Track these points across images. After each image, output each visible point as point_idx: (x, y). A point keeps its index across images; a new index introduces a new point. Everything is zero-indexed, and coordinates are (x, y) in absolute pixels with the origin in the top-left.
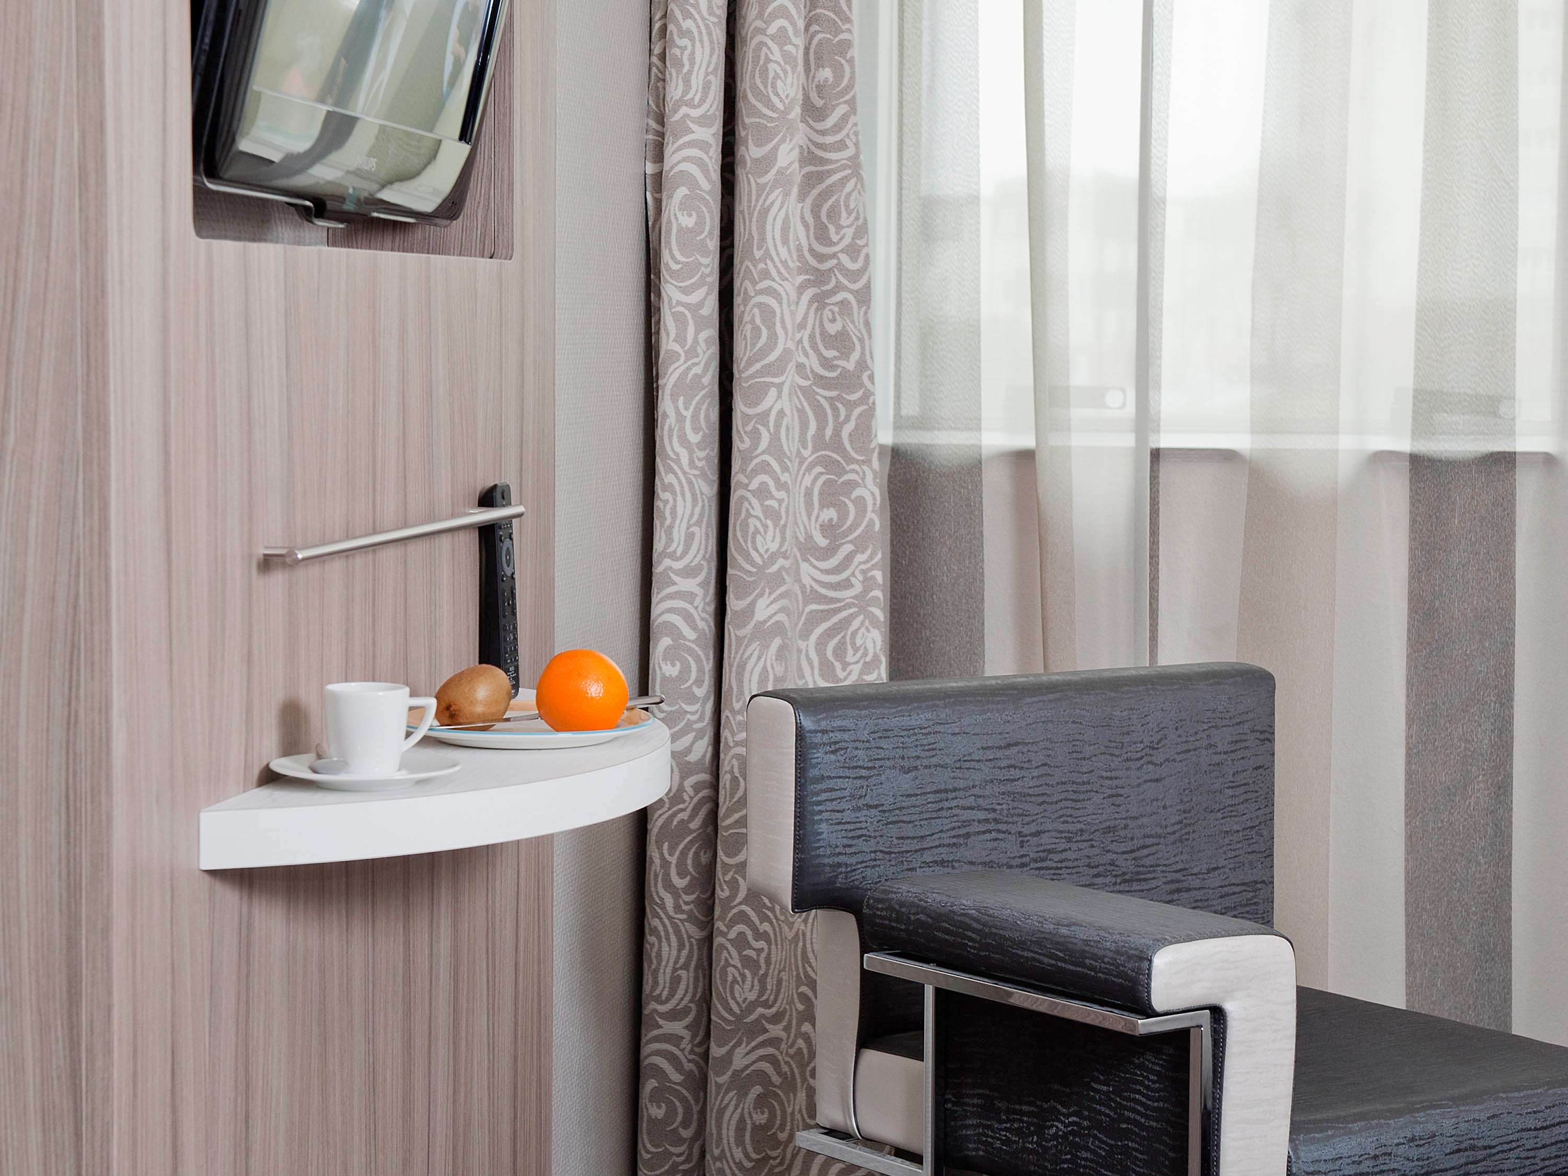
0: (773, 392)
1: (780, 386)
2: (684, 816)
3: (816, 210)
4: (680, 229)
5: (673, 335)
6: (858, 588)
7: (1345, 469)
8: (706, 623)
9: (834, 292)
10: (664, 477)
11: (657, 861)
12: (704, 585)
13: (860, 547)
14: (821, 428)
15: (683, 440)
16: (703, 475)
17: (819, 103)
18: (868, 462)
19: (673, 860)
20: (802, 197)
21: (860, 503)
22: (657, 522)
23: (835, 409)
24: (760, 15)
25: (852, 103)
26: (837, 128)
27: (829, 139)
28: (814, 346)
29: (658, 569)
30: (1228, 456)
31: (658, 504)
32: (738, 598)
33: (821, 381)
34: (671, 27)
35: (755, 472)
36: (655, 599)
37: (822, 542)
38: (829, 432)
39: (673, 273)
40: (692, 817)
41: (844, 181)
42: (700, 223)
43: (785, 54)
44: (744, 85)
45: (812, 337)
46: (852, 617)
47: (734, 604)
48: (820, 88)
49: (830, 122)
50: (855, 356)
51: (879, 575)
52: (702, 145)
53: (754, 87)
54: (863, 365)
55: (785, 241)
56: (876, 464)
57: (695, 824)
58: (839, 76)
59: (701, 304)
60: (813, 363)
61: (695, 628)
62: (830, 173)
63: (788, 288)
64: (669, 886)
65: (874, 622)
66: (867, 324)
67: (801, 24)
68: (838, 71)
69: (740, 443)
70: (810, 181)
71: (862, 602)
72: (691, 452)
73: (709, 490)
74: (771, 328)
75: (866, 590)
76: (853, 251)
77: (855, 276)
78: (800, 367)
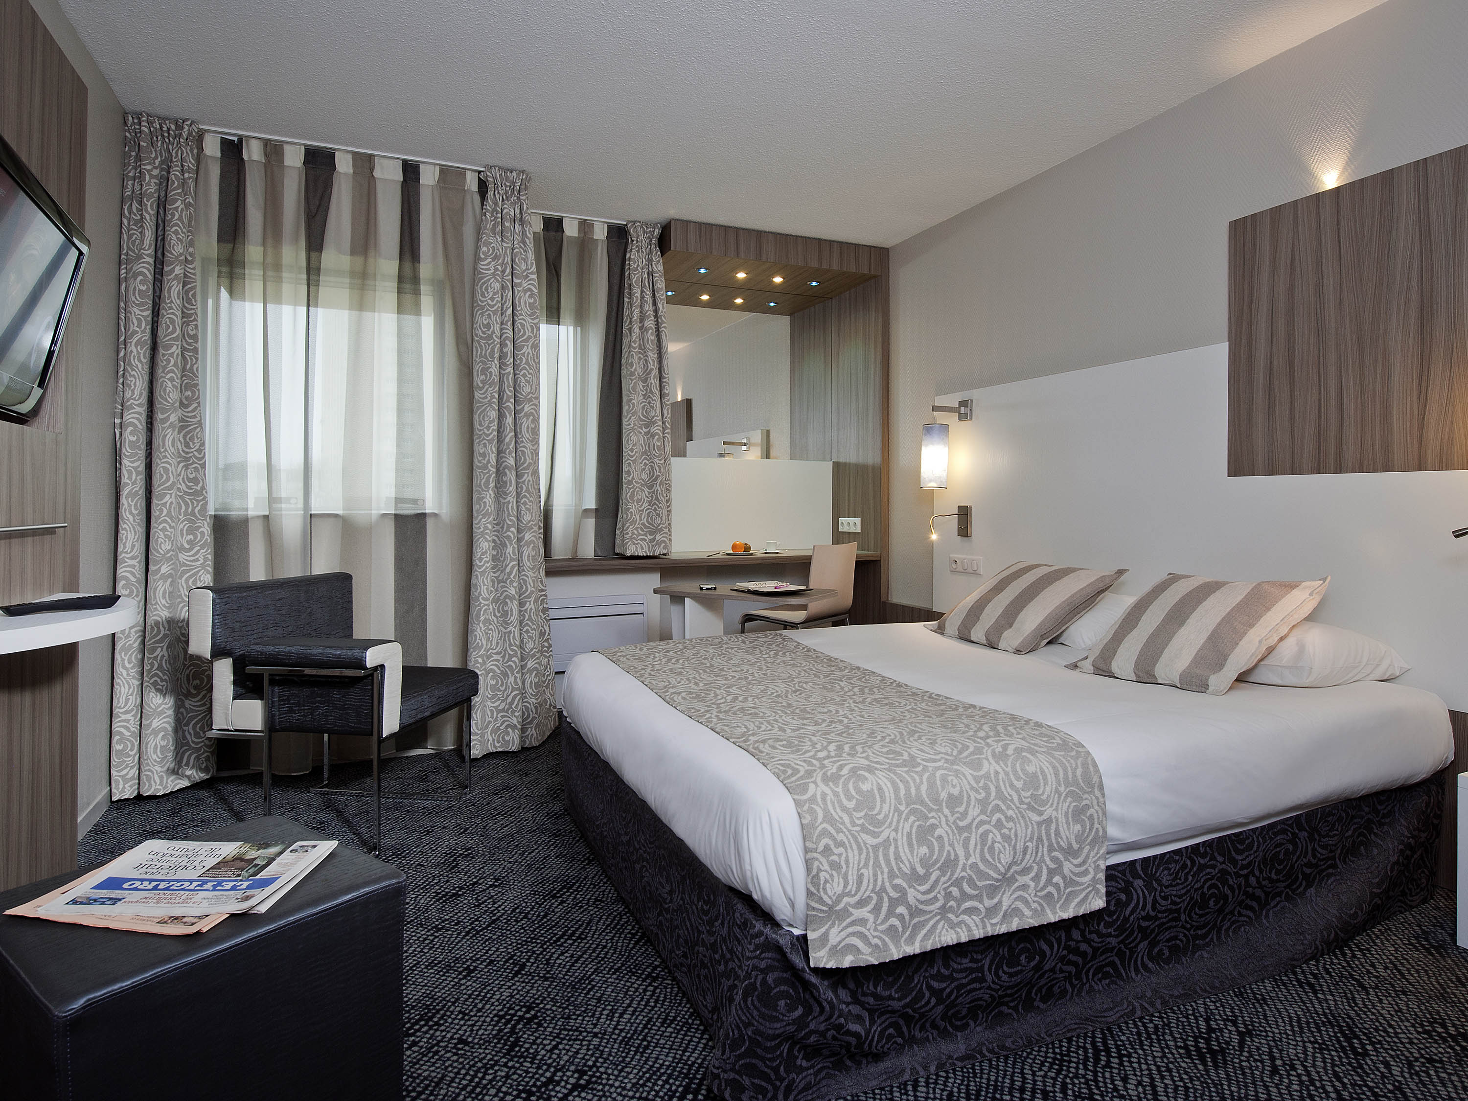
0: (168, 496)
1: (171, 494)
2: (131, 642)
3: (185, 437)
4: (130, 441)
5: (126, 476)
6: (202, 561)
7: (374, 518)
8: (140, 575)
9: (192, 464)
10: (122, 525)
11: (119, 659)
12: (139, 562)
13: (202, 547)
14: (187, 509)
15: (131, 513)
16: (139, 524)
17: (186, 403)
18: (205, 520)
19: (126, 658)
20: (179, 433)
21: (202, 533)
22: (119, 541)
23: (193, 503)
24: (163, 372)
25: (199, 403)
26: (193, 411)
27: (190, 414)
28: (184, 482)
29: (120, 557)
30: (336, 516)
31: (120, 535)
32: (154, 566)
33: (186, 493)
34: (127, 374)
35: (161, 523)
36: (118, 568)
37: (187, 546)
38: (190, 510)
39: (126, 456)
40: (134, 643)
41: (195, 428)
42: (138, 439)
43: (173, 385)
44: (157, 394)
45: (183, 479)
46: (199, 571)
47: (152, 568)
48: (186, 398)
49: (190, 409)
50: (200, 485)
51: (209, 557)
52: (139, 413)
53: (160, 395)
54: (203, 488)
55: (173, 446)
56: (208, 520)
57: (136, 645)
58: (194, 394)
59: (138, 467)
60: (184, 487)
61: (135, 577)
62: (190, 425)
63: (173, 462)
64: (124, 667)
65: (208, 572)
66: (205, 475)
67: (179, 376)
68: (193, 392)
69: (155, 513)
70: (182, 428)
71: (203, 566)
72: (134, 517)
73: (141, 530)
74: (167, 474)
75: (205, 562)
76: (199, 451)
77: (200, 459)
78: (179, 489)
